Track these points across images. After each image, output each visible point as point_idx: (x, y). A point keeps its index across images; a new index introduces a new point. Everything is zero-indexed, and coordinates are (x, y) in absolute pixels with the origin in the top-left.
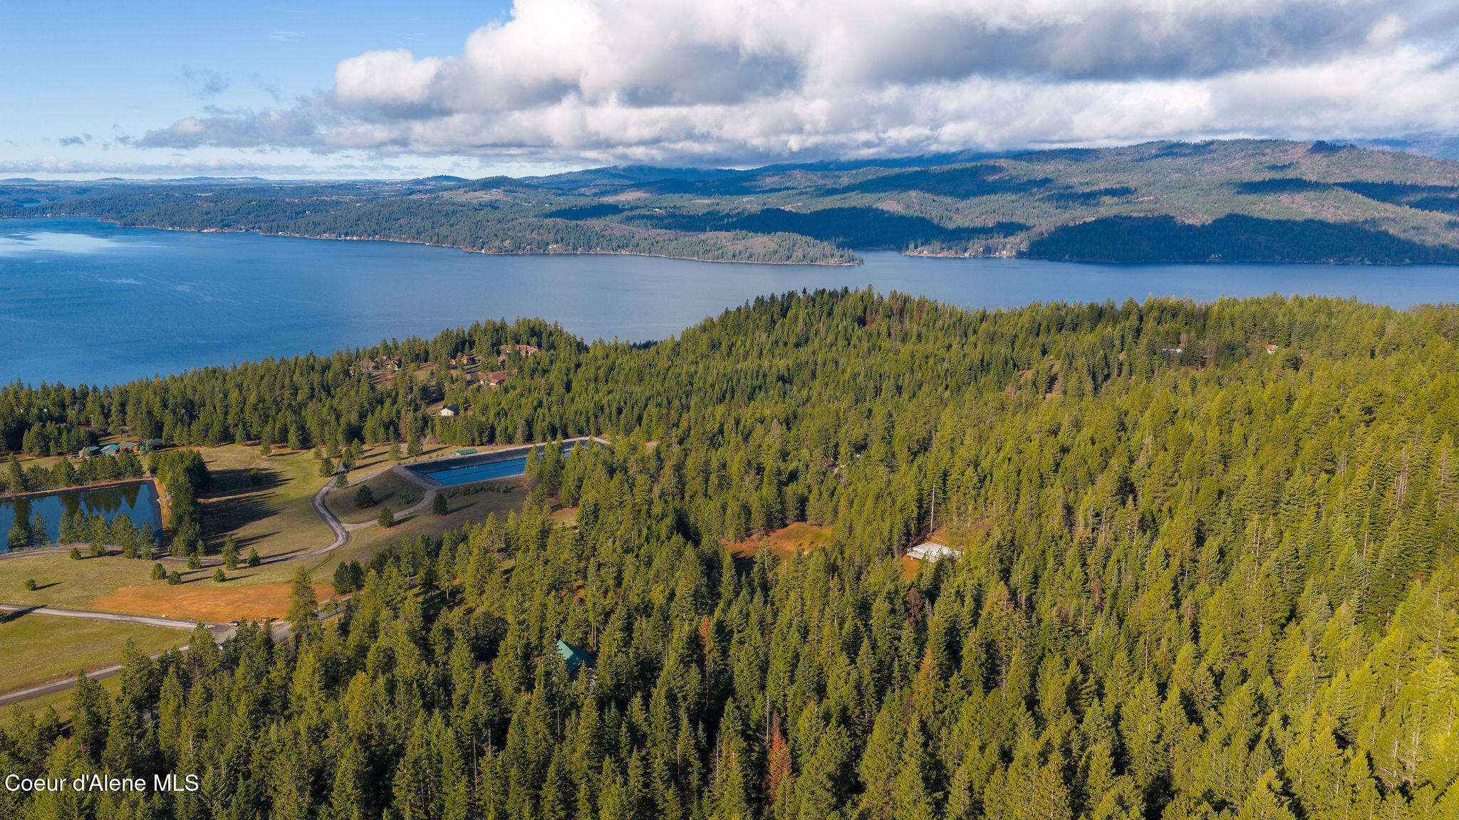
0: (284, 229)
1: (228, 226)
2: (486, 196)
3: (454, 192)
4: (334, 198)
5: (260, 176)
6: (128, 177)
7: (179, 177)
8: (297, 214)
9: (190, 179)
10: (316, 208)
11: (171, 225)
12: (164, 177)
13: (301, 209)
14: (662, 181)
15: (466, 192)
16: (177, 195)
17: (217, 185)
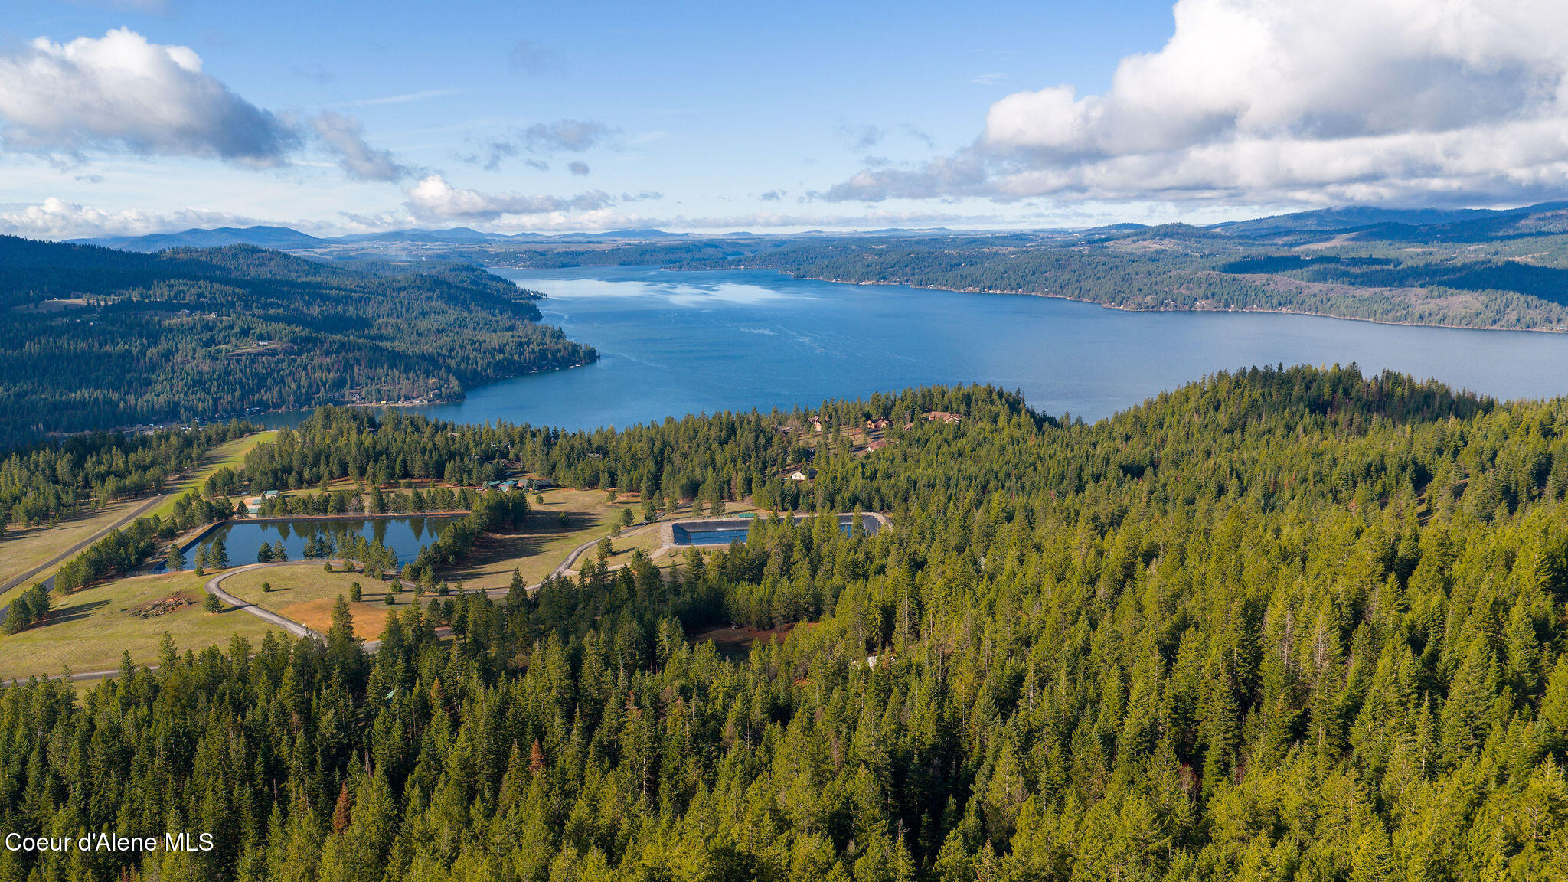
0: (934, 281)
1: (885, 278)
2: (1152, 246)
3: (1121, 242)
4: (994, 250)
5: (946, 227)
6: (826, 229)
7: (871, 229)
8: (952, 266)
9: (882, 231)
10: (971, 260)
11: (835, 277)
13: (957, 262)
15: (1134, 241)
16: (853, 247)
17: (893, 237)
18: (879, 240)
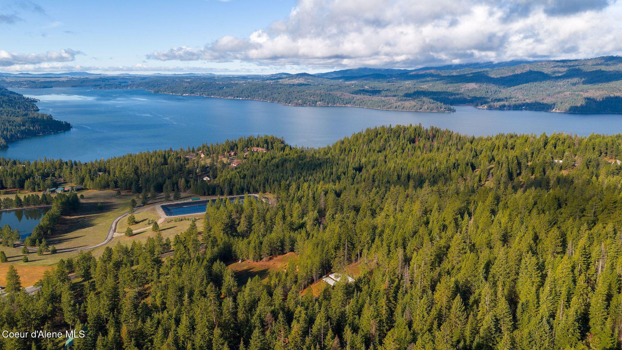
0: (214, 94)
1: (193, 93)
2: (296, 81)
3: (284, 80)
4: (236, 82)
6: (163, 73)
8: (220, 88)
9: (186, 74)
10: (228, 86)
11: (172, 92)
13: (222, 87)
14: (372, 75)
16: (177, 80)
17: (193, 76)
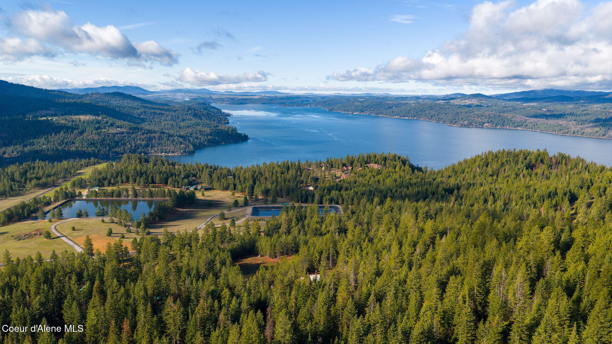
0: (382, 113)
1: (363, 112)
2: (468, 102)
3: (456, 100)
4: (406, 102)
5: (389, 93)
6: (343, 93)
7: (360, 93)
8: (389, 108)
9: (363, 94)
10: (397, 106)
12: (355, 93)
13: (391, 106)
15: (461, 100)
16: (352, 100)
17: (367, 96)
18: (362, 97)
